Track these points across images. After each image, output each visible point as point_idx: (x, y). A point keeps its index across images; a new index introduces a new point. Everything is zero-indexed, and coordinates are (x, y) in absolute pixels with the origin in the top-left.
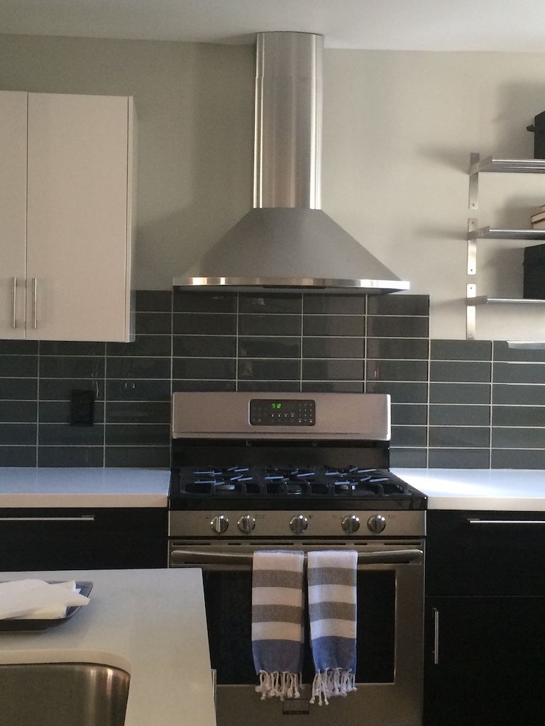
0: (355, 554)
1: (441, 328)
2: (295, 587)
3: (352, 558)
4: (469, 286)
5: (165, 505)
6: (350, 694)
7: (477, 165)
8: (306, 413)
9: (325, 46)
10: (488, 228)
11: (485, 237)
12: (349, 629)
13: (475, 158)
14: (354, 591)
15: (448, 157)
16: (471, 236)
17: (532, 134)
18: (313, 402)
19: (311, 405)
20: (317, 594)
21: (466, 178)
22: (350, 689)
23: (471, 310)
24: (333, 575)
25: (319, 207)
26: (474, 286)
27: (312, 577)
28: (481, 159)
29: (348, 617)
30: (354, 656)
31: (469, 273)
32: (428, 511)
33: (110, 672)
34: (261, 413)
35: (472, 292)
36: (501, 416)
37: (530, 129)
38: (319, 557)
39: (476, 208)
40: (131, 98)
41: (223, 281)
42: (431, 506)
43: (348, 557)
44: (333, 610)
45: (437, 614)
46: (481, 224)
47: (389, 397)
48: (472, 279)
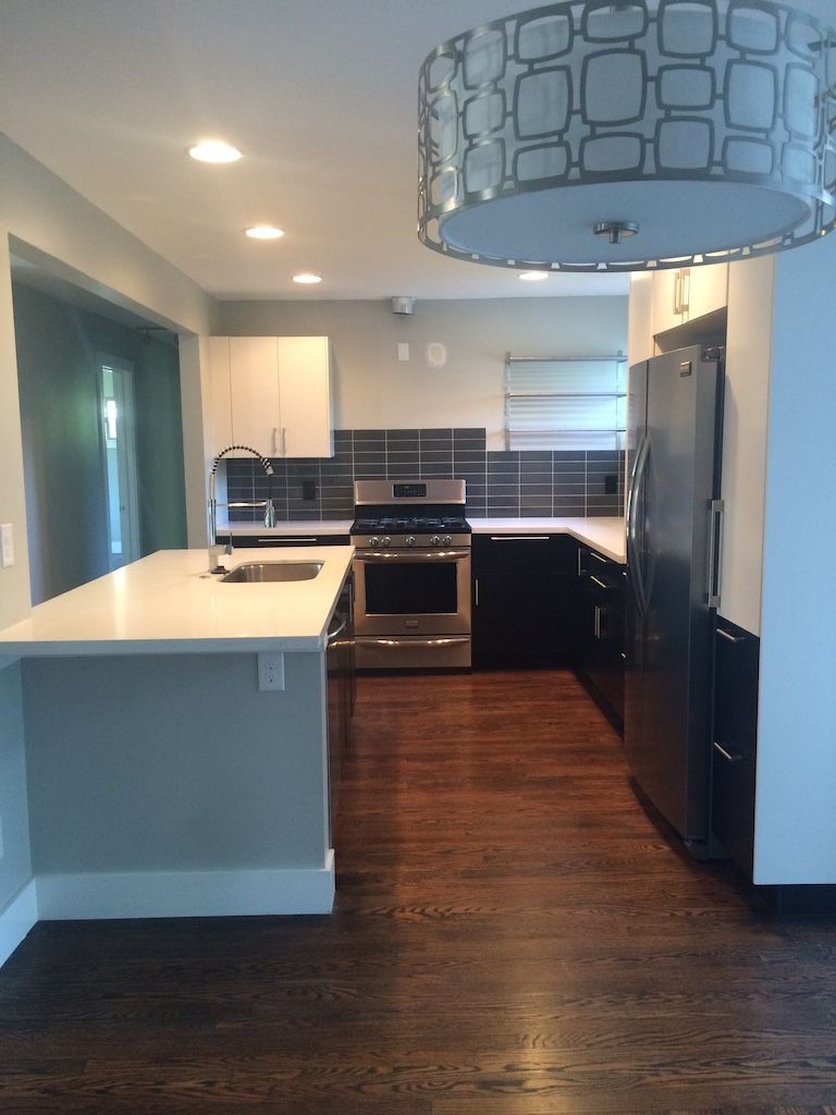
1: (494, 445)
5: (349, 533)
8: (420, 490)
16: (507, 397)
19: (425, 486)
34: (399, 491)
36: (525, 490)
40: (327, 338)
42: (473, 532)
45: (477, 581)
47: (464, 481)
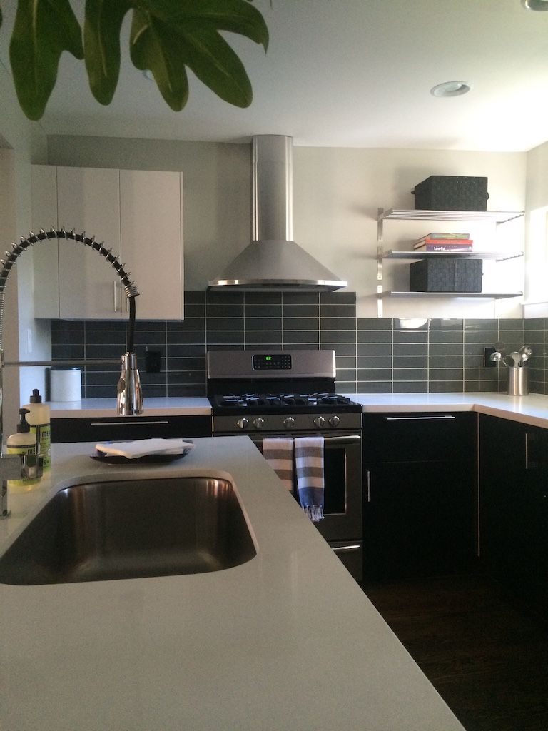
0: (322, 439)
1: (363, 311)
2: (288, 459)
3: (321, 441)
4: (379, 286)
5: (210, 414)
6: (320, 520)
7: (382, 215)
9: (294, 145)
10: (391, 251)
11: (387, 257)
12: (320, 482)
13: (381, 211)
14: (322, 460)
15: (366, 211)
16: (379, 258)
17: (414, 195)
18: (290, 356)
19: (289, 358)
20: (300, 463)
21: (376, 223)
22: (321, 517)
23: (380, 302)
24: (311, 451)
25: (292, 240)
26: (381, 286)
27: (298, 453)
28: (384, 211)
29: (319, 475)
30: (323, 497)
31: (379, 279)
32: (363, 413)
33: (216, 483)
34: (260, 362)
35: (380, 290)
36: (399, 362)
37: (412, 193)
38: (301, 441)
39: (382, 241)
40: (182, 173)
41: (236, 282)
42: (364, 411)
43: (319, 441)
44: (310, 472)
45: (369, 472)
46: (385, 250)
47: (334, 352)
48: (380, 282)
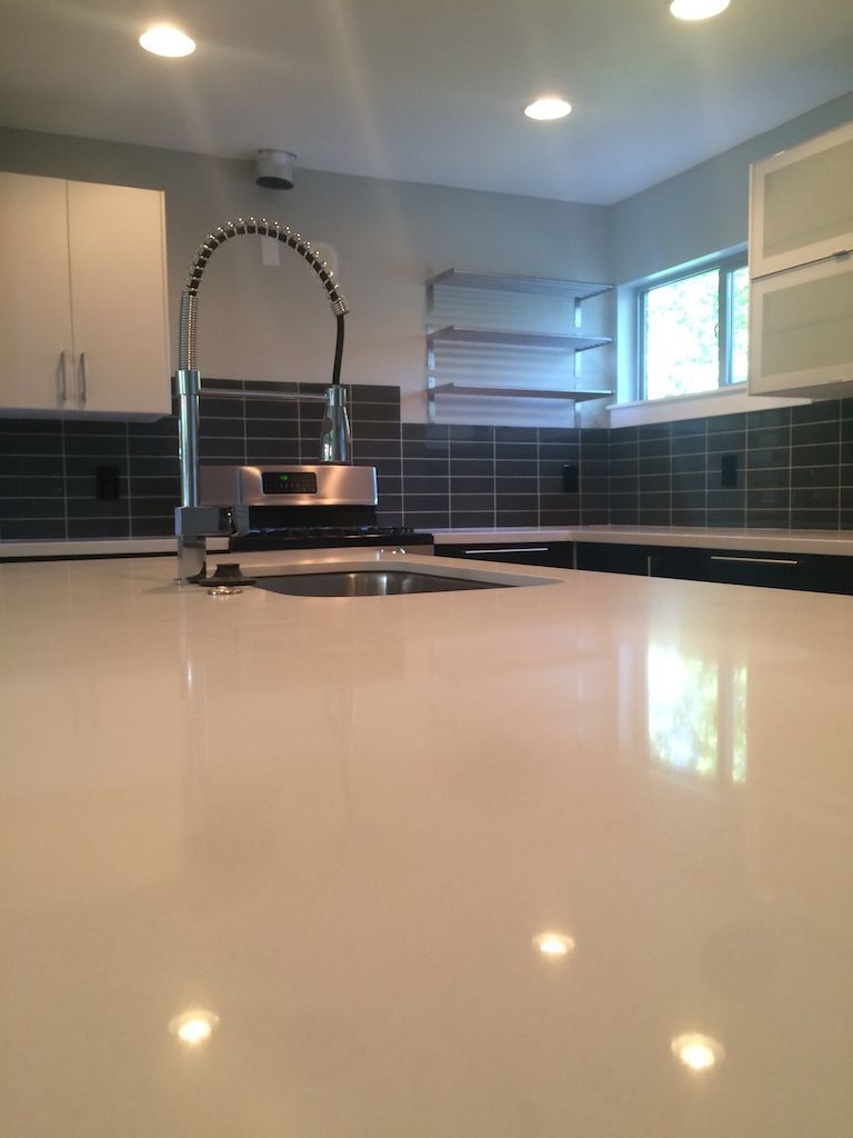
1: (411, 414)
4: (430, 378)
7: (432, 278)
8: (306, 482)
13: (429, 273)
18: (314, 474)
19: (312, 477)
26: (433, 379)
31: (430, 368)
32: (436, 546)
35: (432, 384)
36: (457, 485)
39: (432, 315)
40: (163, 192)
42: (436, 542)
47: (374, 469)
48: (432, 374)
